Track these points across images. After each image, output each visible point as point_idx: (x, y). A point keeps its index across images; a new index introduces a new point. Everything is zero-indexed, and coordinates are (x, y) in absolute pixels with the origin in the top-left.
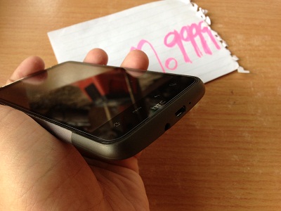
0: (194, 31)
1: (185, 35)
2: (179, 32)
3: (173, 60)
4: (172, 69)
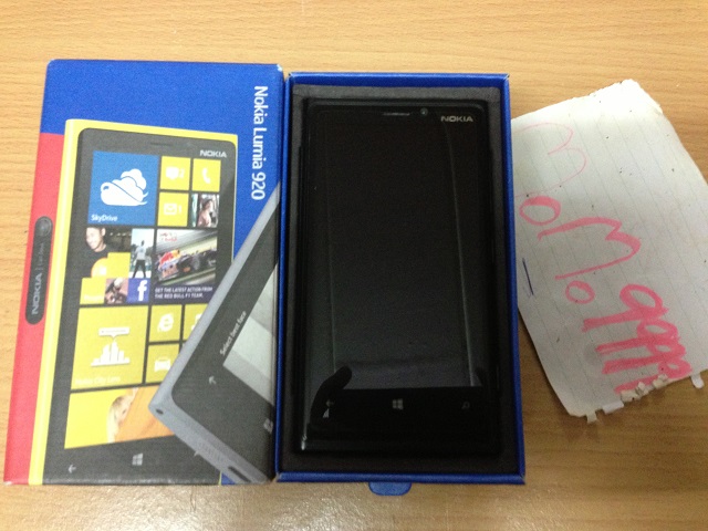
0: (664, 349)
1: (656, 330)
2: (662, 318)
3: (587, 296)
4: (567, 291)
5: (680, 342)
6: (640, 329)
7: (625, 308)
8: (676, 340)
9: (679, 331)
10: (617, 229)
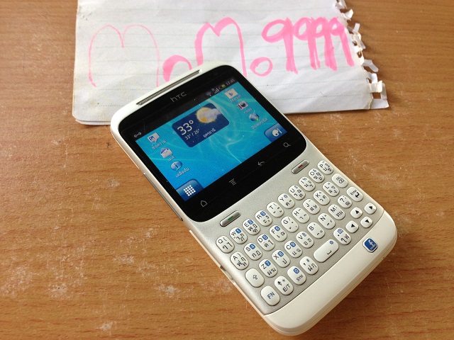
1: (303, 29)
2: (294, 24)
3: (267, 63)
4: (259, 75)
5: (315, 18)
6: (301, 38)
7: (281, 42)
8: (312, 20)
9: (306, 17)
10: (212, 27)
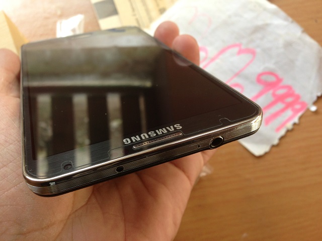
0: (289, 100)
1: (281, 92)
2: (282, 84)
6: (274, 95)
10: (240, 48)
